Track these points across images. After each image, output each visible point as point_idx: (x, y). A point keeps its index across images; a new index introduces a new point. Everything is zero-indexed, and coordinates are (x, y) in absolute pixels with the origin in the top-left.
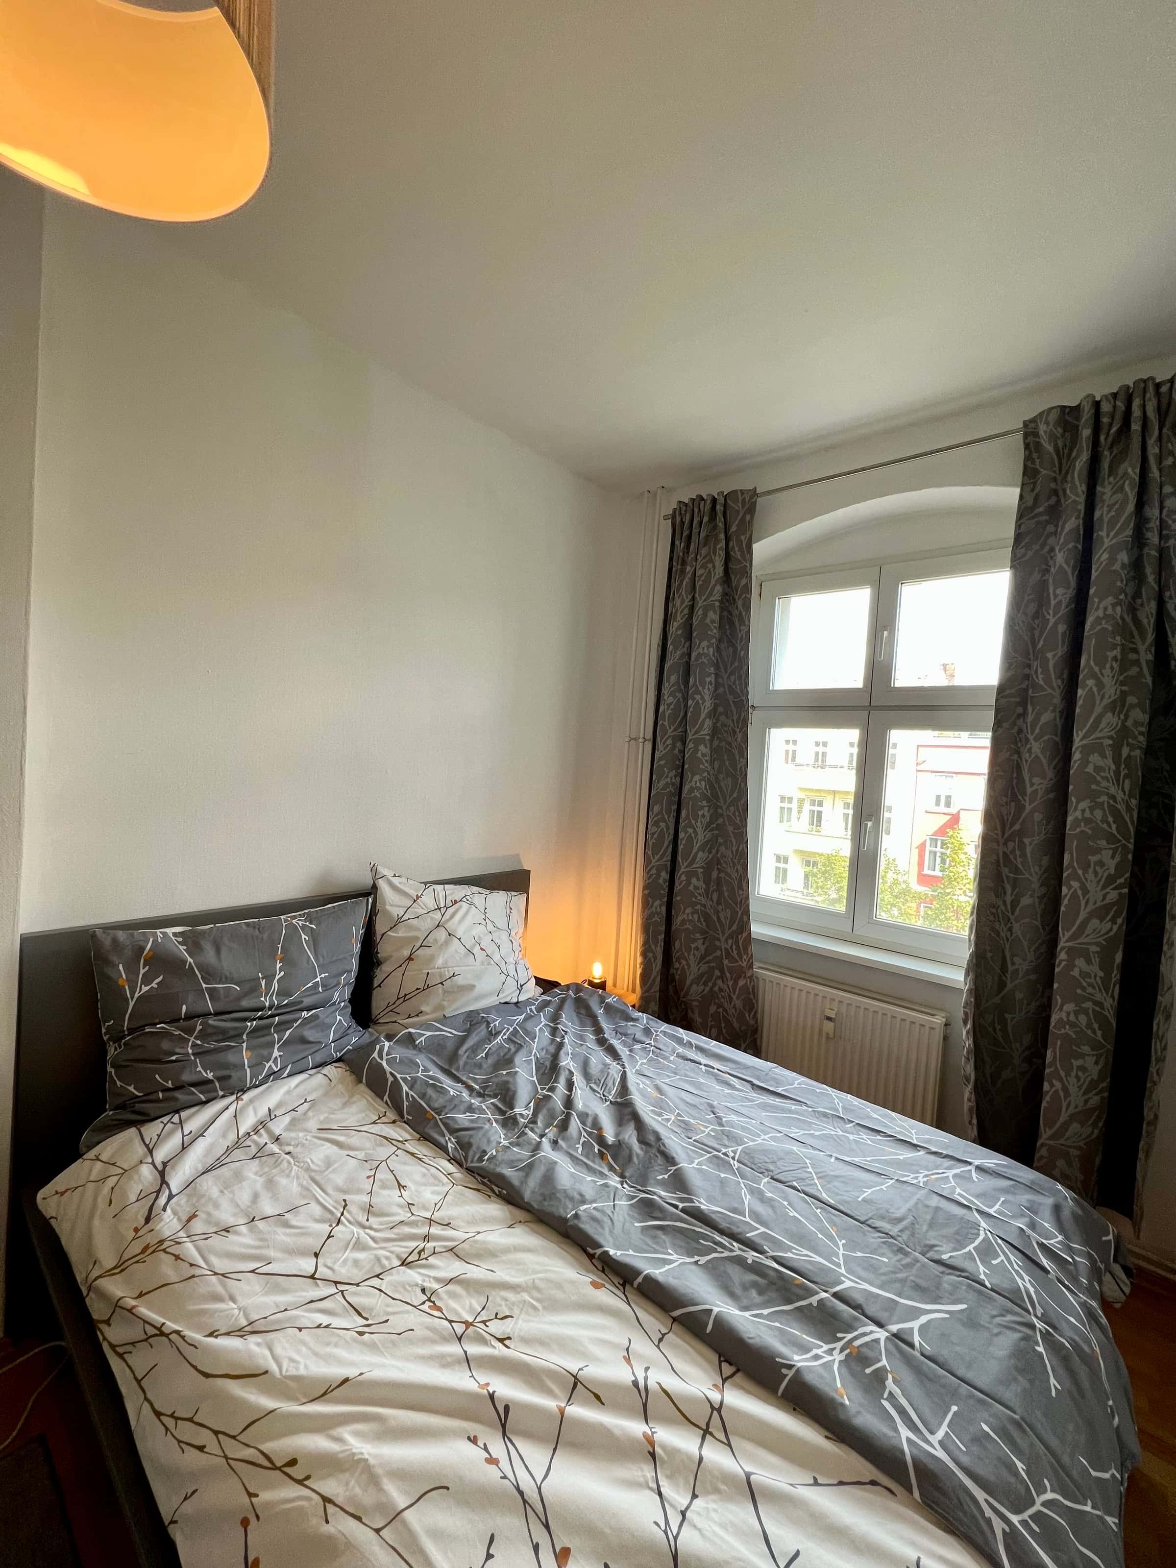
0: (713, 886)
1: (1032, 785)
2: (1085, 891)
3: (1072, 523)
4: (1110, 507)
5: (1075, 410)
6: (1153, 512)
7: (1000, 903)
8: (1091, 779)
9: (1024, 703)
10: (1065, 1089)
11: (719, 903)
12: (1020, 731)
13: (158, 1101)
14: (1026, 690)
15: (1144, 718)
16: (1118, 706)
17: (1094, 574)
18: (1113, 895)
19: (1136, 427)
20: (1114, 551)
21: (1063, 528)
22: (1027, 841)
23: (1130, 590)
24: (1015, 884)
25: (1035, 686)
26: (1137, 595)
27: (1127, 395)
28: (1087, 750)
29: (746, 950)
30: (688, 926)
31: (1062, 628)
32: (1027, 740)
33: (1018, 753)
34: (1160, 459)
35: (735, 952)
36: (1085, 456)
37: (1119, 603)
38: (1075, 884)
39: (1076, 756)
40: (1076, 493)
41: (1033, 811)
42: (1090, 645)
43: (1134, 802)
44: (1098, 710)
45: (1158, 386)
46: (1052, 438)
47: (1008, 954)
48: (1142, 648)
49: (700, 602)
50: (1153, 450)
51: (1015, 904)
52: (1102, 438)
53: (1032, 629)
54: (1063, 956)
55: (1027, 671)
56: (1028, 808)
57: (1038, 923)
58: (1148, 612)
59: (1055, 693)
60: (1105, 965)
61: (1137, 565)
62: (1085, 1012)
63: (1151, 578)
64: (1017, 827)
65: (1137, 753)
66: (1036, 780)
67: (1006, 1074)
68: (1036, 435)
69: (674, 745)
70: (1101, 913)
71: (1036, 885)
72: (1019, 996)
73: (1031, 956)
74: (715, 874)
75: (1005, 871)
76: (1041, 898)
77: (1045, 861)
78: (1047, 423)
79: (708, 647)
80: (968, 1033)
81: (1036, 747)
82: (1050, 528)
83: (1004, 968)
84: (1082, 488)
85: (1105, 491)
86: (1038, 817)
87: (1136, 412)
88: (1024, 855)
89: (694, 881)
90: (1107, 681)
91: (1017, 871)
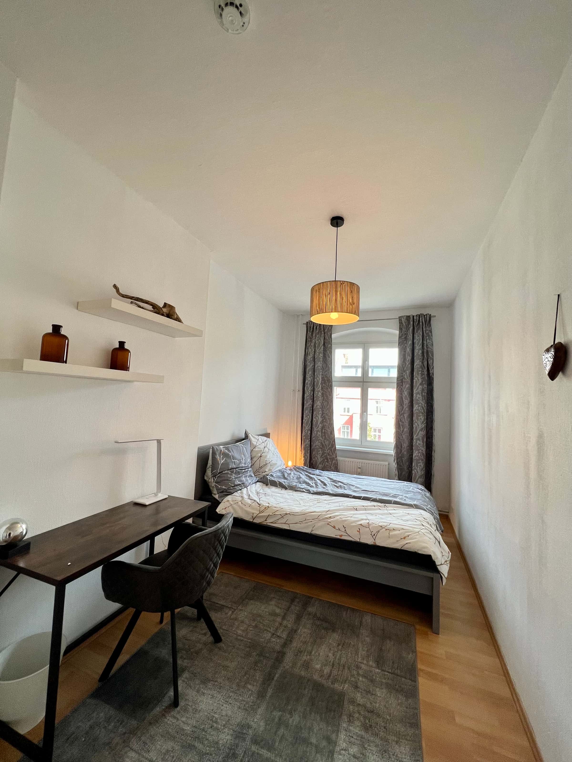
0: (323, 434)
1: (405, 402)
2: (418, 425)
3: (410, 342)
4: (417, 340)
5: (409, 316)
6: (425, 342)
7: (400, 431)
8: (418, 400)
9: (402, 382)
10: (417, 471)
11: (325, 439)
12: (402, 389)
13: (231, 489)
14: (402, 379)
15: (426, 386)
16: (421, 384)
17: (415, 354)
18: (423, 426)
19: (421, 324)
20: (419, 350)
21: (408, 343)
22: (405, 415)
23: (422, 358)
24: (403, 426)
25: (404, 378)
26: (423, 359)
27: (419, 316)
28: (417, 394)
29: (334, 452)
30: (317, 447)
31: (409, 366)
32: (404, 391)
33: (402, 394)
34: (426, 331)
35: (331, 453)
36: (412, 328)
37: (420, 361)
38: (416, 424)
39: (415, 395)
40: (410, 336)
41: (406, 408)
42: (415, 370)
43: (426, 405)
44: (418, 385)
45: (424, 316)
46: (405, 322)
47: (402, 443)
48: (425, 372)
49: (317, 351)
50: (424, 329)
51: (403, 431)
52: (415, 324)
53: (403, 365)
54: (415, 441)
55: (402, 375)
56: (405, 407)
57: (408, 435)
58: (425, 363)
59: (409, 380)
60: (423, 442)
61: (423, 353)
62: (420, 452)
63: (426, 356)
64: (403, 412)
65: (425, 394)
66: (406, 401)
67: (404, 473)
68: (401, 320)
69: (311, 393)
70: (421, 430)
71: (407, 426)
72: (405, 453)
73: (407, 443)
74: (323, 431)
75: (400, 423)
76: (409, 429)
77: (409, 419)
78: (404, 319)
79: (320, 364)
80: (395, 463)
81: (406, 393)
82: (405, 342)
83: (401, 447)
84: (412, 335)
85: (416, 336)
86: (407, 409)
87: (421, 321)
88: (404, 418)
89: (319, 433)
90: (419, 378)
91: (403, 423)
